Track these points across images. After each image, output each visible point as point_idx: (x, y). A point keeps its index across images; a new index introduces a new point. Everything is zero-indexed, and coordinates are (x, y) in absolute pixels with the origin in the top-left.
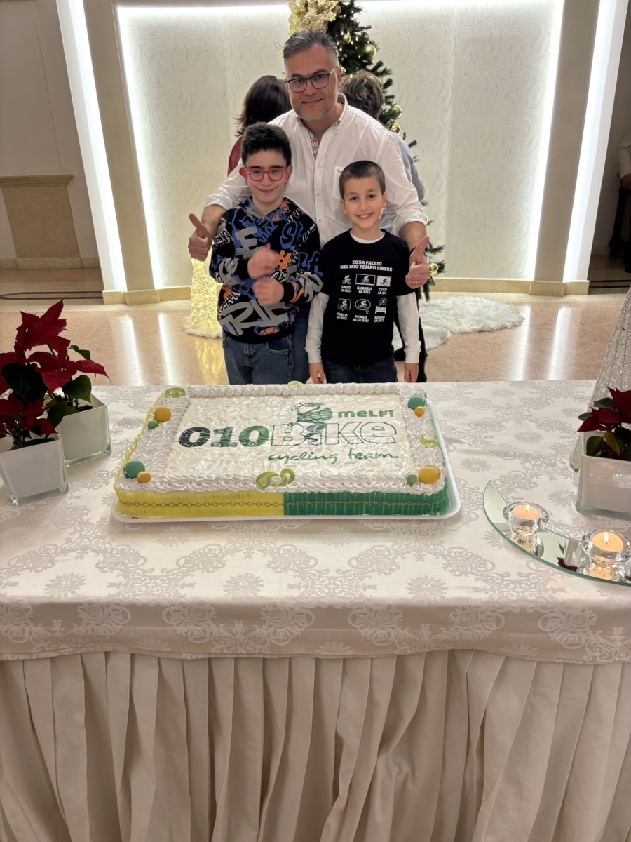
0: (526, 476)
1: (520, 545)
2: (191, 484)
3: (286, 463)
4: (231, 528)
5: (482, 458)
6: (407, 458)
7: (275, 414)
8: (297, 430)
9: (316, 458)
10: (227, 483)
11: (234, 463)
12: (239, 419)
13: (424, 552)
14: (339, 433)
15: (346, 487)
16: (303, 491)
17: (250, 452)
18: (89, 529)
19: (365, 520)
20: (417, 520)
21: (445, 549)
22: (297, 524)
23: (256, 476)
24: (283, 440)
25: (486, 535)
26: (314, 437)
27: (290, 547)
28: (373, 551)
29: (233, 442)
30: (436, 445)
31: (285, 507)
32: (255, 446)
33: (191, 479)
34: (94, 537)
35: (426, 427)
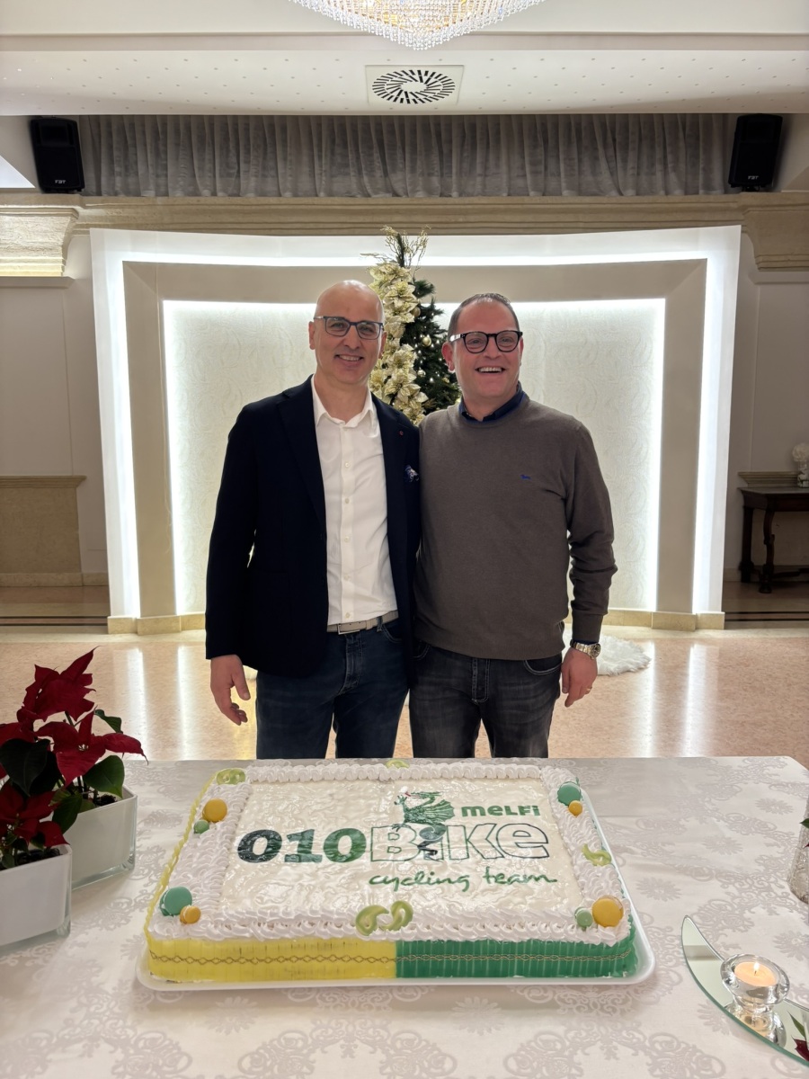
0: (734, 909)
1: (751, 1026)
2: (259, 925)
3: (396, 889)
4: (319, 1001)
5: (665, 877)
6: (569, 882)
7: (371, 809)
8: (405, 837)
9: (438, 882)
10: (312, 924)
11: (320, 891)
12: (322, 818)
13: (615, 1043)
14: (467, 840)
15: (490, 931)
16: (425, 939)
17: (341, 871)
18: (101, 1002)
19: (517, 987)
20: (595, 986)
21: (645, 1037)
22: (417, 993)
23: (355, 913)
24: (388, 852)
25: (699, 1011)
26: (431, 847)
27: (411, 1036)
28: (538, 1041)
29: (316, 854)
30: (606, 862)
31: (398, 964)
32: (346, 861)
33: (260, 918)
34: (108, 1016)
35: (588, 832)
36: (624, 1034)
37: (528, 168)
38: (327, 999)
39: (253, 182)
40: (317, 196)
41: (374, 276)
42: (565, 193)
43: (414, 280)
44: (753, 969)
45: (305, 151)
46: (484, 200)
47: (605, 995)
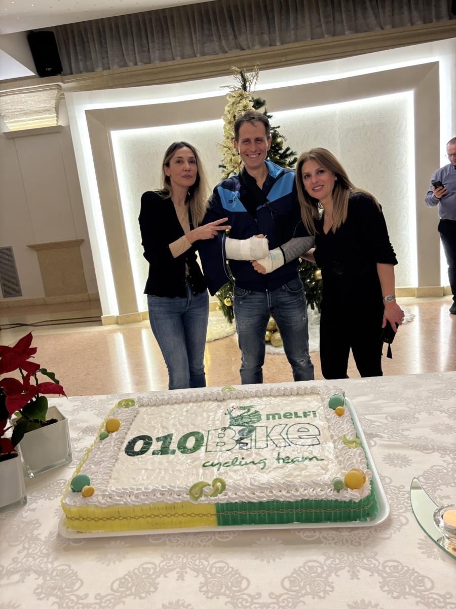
0: (448, 472)
2: (130, 496)
3: (218, 470)
4: (168, 542)
5: (402, 452)
6: (332, 460)
7: (211, 419)
8: (229, 435)
9: (246, 464)
10: (163, 494)
11: (171, 472)
12: (178, 426)
13: (358, 568)
14: (268, 436)
15: (275, 495)
16: (234, 501)
17: (186, 460)
19: (296, 529)
20: (348, 528)
21: (379, 563)
22: (230, 535)
23: (189, 487)
24: (217, 445)
25: (419, 544)
26: (245, 441)
27: (222, 565)
28: (306, 567)
29: (172, 449)
30: (358, 446)
31: (218, 517)
32: (191, 453)
33: (130, 492)
34: (39, 555)
35: (348, 426)
36: (365, 561)
37: (322, 20)
38: (173, 541)
39: (157, 54)
40: (195, 57)
41: (229, 100)
42: (347, 32)
43: (253, 99)
45: (186, 29)
46: (296, 45)
47: (354, 534)
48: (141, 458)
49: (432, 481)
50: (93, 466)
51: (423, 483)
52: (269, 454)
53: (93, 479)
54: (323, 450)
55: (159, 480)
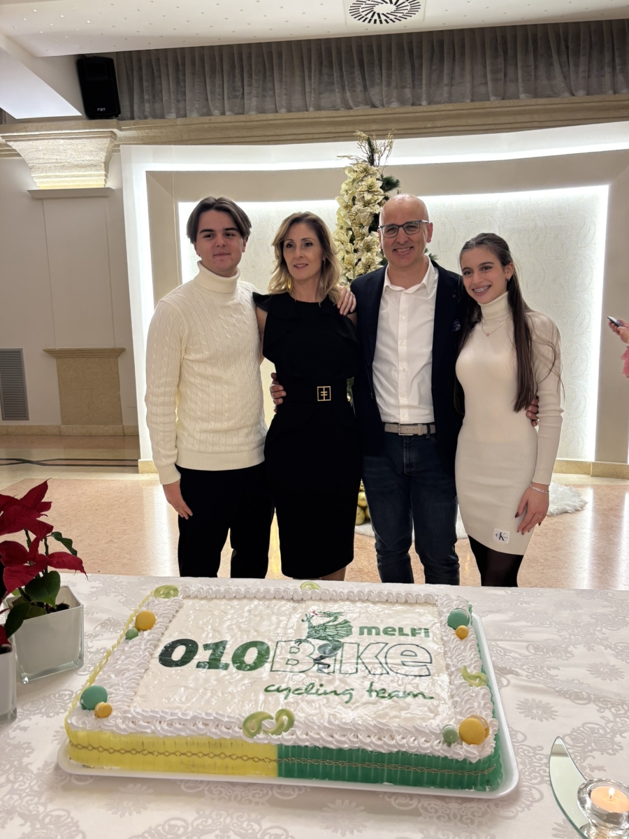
0: (606, 733)
2: (160, 723)
3: (285, 698)
4: (206, 792)
5: (545, 699)
6: (445, 700)
7: (281, 625)
8: (305, 650)
9: (325, 693)
10: (206, 725)
11: (220, 695)
12: (236, 630)
14: (359, 657)
15: (361, 742)
16: (303, 744)
17: (242, 679)
18: (25, 780)
19: (385, 793)
20: (458, 798)
22: (294, 791)
23: (243, 717)
24: (287, 664)
25: (554, 829)
26: (326, 661)
27: (279, 832)
29: (224, 662)
30: (483, 683)
31: (280, 765)
32: (249, 670)
33: (161, 716)
34: (27, 793)
35: (471, 654)
38: (214, 792)
39: (255, 102)
40: (307, 111)
41: (349, 175)
42: (522, 96)
43: (382, 176)
44: (608, 794)
46: (450, 107)
47: (466, 807)
48: (181, 670)
49: (582, 744)
50: (113, 676)
51: (569, 745)
52: (358, 683)
53: (111, 693)
54: (433, 684)
55: (203, 704)
